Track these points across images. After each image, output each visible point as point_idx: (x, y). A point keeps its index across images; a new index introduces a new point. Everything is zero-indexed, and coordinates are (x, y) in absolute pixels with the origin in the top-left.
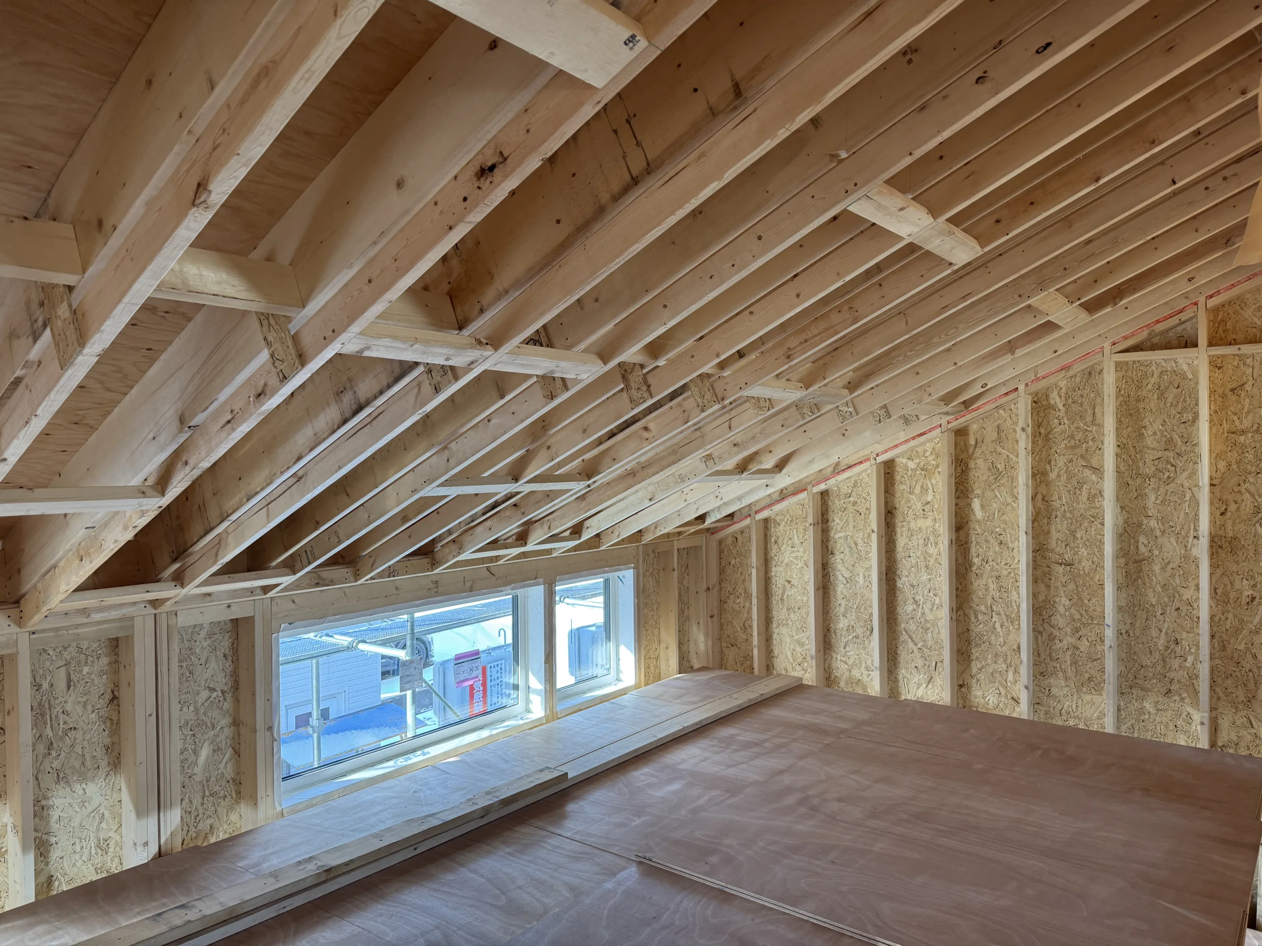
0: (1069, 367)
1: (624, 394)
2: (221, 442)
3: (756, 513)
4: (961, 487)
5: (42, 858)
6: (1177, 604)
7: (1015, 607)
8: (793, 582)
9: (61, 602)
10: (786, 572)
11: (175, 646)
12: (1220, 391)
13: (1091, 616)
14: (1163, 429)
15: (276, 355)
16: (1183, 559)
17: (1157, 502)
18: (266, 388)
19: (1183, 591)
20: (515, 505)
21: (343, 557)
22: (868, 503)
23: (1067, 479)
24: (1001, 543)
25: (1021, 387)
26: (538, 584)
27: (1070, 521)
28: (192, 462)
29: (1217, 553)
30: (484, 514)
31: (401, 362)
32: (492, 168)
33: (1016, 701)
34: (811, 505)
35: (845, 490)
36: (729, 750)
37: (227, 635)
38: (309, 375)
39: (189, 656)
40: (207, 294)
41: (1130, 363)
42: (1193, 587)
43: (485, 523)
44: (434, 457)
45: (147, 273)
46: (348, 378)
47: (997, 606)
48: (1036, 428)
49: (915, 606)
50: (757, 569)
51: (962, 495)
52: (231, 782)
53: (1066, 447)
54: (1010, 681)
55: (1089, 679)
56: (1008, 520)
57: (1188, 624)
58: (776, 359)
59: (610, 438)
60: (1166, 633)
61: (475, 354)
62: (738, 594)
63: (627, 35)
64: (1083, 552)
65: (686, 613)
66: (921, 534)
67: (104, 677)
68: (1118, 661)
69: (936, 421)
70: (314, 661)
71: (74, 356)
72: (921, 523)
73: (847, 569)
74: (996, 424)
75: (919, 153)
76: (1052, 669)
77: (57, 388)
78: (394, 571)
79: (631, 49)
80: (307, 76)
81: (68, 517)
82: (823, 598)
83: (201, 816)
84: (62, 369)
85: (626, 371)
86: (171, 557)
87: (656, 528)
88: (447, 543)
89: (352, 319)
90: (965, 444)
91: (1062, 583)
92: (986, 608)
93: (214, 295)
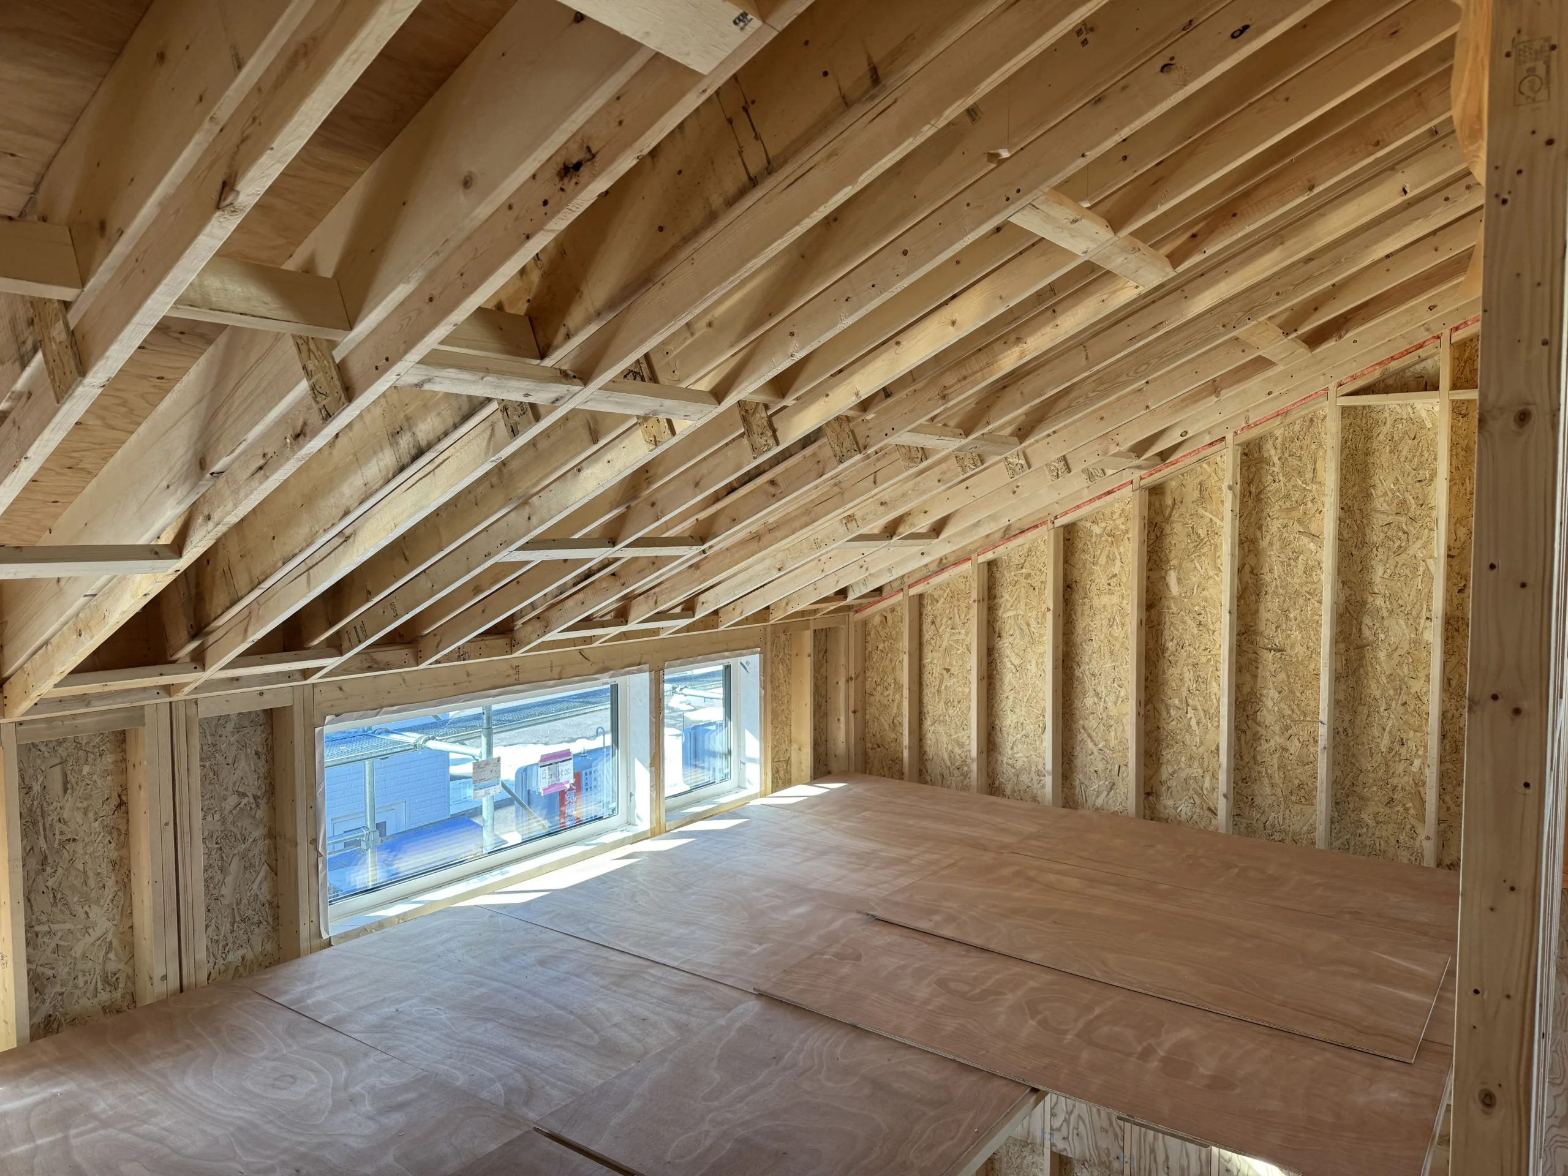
0: (1286, 413)
1: (745, 441)
2: (252, 492)
3: (910, 587)
4: (1154, 557)
5: (38, 994)
6: (1404, 697)
7: (1215, 701)
8: (952, 671)
9: (56, 686)
10: (944, 658)
11: (196, 741)
12: (1464, 443)
13: (1303, 712)
14: (1395, 488)
15: (317, 387)
16: (1413, 645)
17: (1385, 576)
18: (306, 428)
19: (1411, 682)
20: (613, 574)
21: (401, 636)
22: (1043, 576)
23: (1281, 548)
24: (1200, 624)
25: (1229, 437)
26: (640, 671)
27: (1282, 598)
28: (216, 517)
29: (1453, 637)
30: (575, 585)
31: (469, 397)
32: (578, 166)
33: (1213, 812)
34: (976, 579)
35: (1016, 560)
36: (870, 868)
37: (260, 729)
38: (358, 412)
39: (213, 754)
40: (233, 312)
41: (1359, 408)
42: (1424, 678)
43: (576, 596)
44: (513, 514)
45: (161, 288)
46: (406, 416)
47: (1193, 700)
48: (1246, 485)
49: (1096, 700)
50: (910, 655)
51: (1155, 566)
52: (267, 905)
53: (1281, 510)
54: (1207, 789)
55: (1299, 785)
56: (1209, 596)
57: (1415, 721)
58: (929, 400)
59: (729, 493)
60: (1390, 732)
61: (559, 389)
62: (886, 684)
63: (737, 12)
64: (1297, 635)
65: (823, 708)
66: (1105, 613)
67: (109, 778)
68: (1334, 764)
69: (1127, 476)
70: (367, 762)
71: (73, 387)
72: (1105, 599)
73: (1017, 654)
74: (1198, 480)
75: (1092, 155)
76: (1256, 774)
77: (52, 425)
78: (465, 653)
79: (742, 29)
80: (354, 56)
81: (62, 583)
82: (988, 690)
83: (230, 945)
84: (58, 402)
85: (747, 411)
86: (189, 632)
87: (787, 604)
88: (530, 620)
89: (410, 345)
90: (1160, 505)
91: (1270, 672)
92: (1181, 701)
93: (241, 314)
